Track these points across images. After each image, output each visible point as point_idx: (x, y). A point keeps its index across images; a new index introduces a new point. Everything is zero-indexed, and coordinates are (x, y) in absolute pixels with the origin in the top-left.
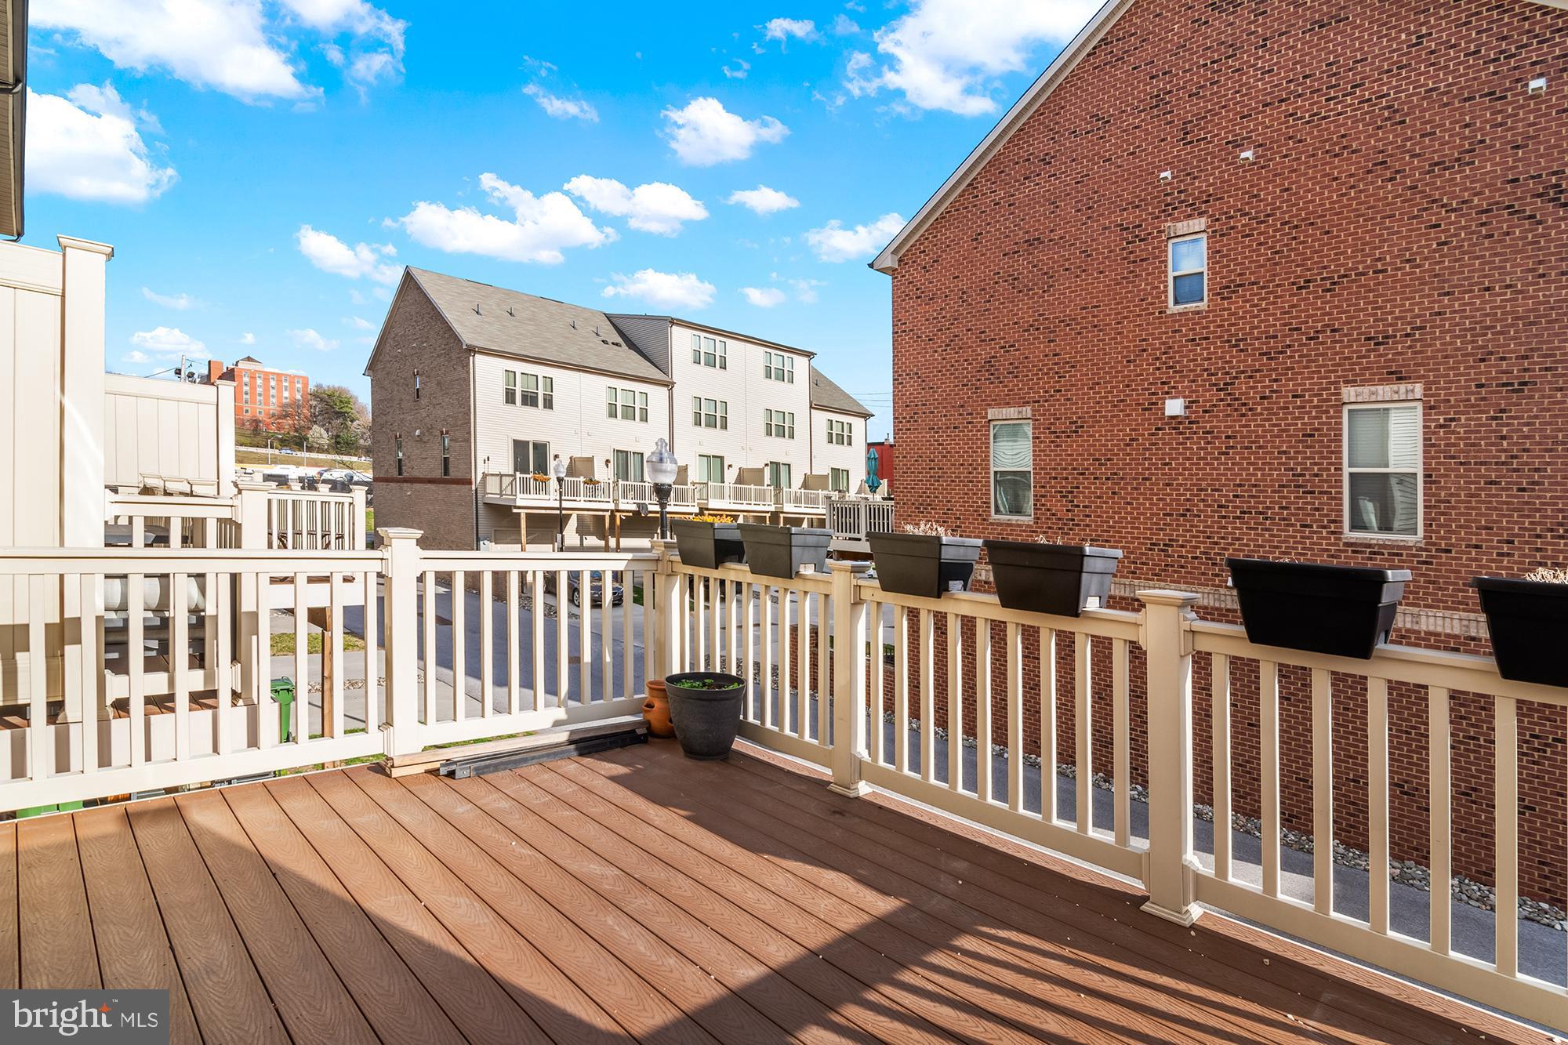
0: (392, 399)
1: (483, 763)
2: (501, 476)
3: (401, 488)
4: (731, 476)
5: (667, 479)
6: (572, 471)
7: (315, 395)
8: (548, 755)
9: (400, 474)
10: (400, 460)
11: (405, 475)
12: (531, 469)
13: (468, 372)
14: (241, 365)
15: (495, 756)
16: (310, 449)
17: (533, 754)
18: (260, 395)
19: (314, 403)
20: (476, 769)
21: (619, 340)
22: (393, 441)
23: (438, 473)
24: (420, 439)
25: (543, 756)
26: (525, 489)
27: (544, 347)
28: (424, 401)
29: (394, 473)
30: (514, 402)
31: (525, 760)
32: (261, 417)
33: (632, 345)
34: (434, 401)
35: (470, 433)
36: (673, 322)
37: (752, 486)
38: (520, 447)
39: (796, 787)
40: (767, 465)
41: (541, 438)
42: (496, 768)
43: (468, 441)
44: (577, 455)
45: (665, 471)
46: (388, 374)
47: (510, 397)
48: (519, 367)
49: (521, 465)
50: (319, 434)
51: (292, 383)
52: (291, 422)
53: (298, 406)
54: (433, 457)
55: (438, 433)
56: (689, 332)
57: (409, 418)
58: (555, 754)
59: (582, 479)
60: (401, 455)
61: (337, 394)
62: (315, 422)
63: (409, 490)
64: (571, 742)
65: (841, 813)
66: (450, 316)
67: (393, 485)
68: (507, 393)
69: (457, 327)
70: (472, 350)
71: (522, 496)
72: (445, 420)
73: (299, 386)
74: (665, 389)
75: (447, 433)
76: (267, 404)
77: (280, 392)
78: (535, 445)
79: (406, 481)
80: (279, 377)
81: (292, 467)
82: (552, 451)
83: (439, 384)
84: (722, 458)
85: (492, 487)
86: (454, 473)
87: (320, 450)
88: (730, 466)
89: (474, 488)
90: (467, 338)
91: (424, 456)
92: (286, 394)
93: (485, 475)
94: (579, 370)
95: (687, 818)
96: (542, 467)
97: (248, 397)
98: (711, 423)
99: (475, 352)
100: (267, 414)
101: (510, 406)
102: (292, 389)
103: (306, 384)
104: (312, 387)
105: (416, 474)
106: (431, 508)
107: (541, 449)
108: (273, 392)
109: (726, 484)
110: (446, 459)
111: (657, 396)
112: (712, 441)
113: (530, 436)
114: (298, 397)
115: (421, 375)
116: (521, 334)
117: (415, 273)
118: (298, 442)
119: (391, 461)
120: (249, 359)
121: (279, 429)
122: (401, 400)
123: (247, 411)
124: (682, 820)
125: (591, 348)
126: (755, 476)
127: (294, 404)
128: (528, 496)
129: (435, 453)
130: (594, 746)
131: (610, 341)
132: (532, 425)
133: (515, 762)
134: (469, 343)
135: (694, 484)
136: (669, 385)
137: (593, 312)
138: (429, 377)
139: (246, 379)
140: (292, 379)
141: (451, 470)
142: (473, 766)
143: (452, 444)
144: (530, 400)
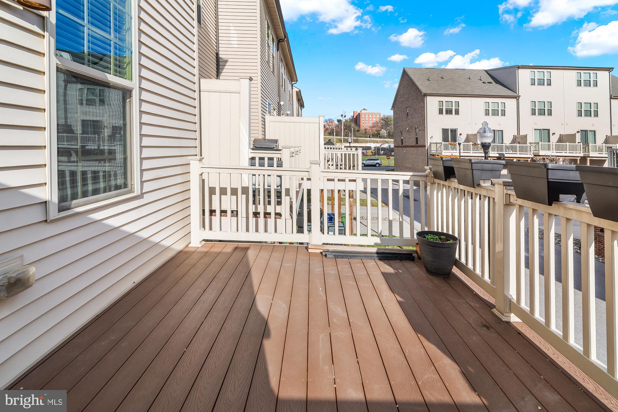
0: (399, 117)
1: (337, 254)
2: (437, 143)
3: (402, 150)
4: (554, 139)
5: (488, 140)
6: (467, 140)
7: (382, 119)
8: (365, 256)
9: (402, 144)
10: (402, 139)
11: (404, 145)
12: (450, 140)
13: (424, 104)
14: (362, 112)
15: (341, 252)
16: (380, 137)
17: (358, 254)
18: (367, 121)
19: (382, 122)
20: (335, 256)
21: (491, 80)
22: (400, 132)
23: (414, 143)
24: (408, 131)
25: (362, 256)
26: (446, 148)
27: (455, 89)
28: (409, 117)
29: (400, 144)
30: (442, 113)
31: (355, 256)
32: (367, 128)
33: (497, 82)
34: (413, 116)
35: (425, 127)
36: (519, 67)
37: (568, 143)
38: (445, 131)
39: (472, 304)
40: (578, 132)
41: (454, 127)
42: (342, 257)
43: (424, 130)
44: (470, 133)
45: (487, 137)
46: (398, 108)
47: (441, 112)
48: (444, 99)
49: (445, 139)
50: (384, 132)
51: (376, 116)
52: (375, 129)
53: (378, 123)
54: (413, 138)
55: (414, 128)
56: (528, 71)
57: (405, 124)
58: (368, 257)
59: (471, 143)
60: (402, 138)
61: (389, 118)
62: (382, 128)
63: (405, 150)
64: (377, 253)
65: (488, 328)
66: (418, 83)
67: (400, 148)
68: (440, 110)
69: (420, 87)
70: (426, 95)
71: (445, 151)
72: (416, 123)
73: (378, 116)
74: (515, 100)
75: (417, 128)
76: (369, 123)
77: (372, 119)
78: (452, 130)
79: (404, 147)
80: (372, 114)
81: (373, 144)
82: (459, 132)
83: (414, 110)
84: (549, 130)
85: (433, 148)
86: (420, 143)
87: (384, 138)
88: (554, 134)
89: (426, 149)
90: (424, 90)
91: (409, 137)
92: (374, 119)
93: (431, 143)
94: (471, 97)
95: (399, 302)
96: (454, 139)
97: (364, 122)
98: (542, 112)
99: (427, 96)
100: (369, 127)
101: (441, 115)
102: (376, 118)
103: (380, 116)
104: (382, 116)
105: (407, 144)
106: (412, 156)
107: (454, 131)
108: (371, 119)
109: (551, 143)
110: (417, 138)
111: (511, 104)
112: (543, 122)
113: (449, 127)
114: (378, 120)
115: (409, 107)
116: (446, 85)
117: (406, 70)
118: (377, 135)
119: (399, 140)
120: (364, 109)
121: (372, 131)
122: (402, 117)
123: (363, 126)
124: (395, 301)
125: (477, 86)
126: (571, 138)
127: (377, 123)
128: (449, 151)
129: (414, 136)
130: (386, 257)
131: (486, 82)
132: (449, 122)
133: (350, 256)
134: (424, 92)
135: (531, 143)
136: (517, 98)
137: (479, 71)
138: (411, 107)
139: (363, 116)
140: (376, 114)
141: (419, 142)
142: (333, 254)
143: (419, 132)
144: (449, 112)
